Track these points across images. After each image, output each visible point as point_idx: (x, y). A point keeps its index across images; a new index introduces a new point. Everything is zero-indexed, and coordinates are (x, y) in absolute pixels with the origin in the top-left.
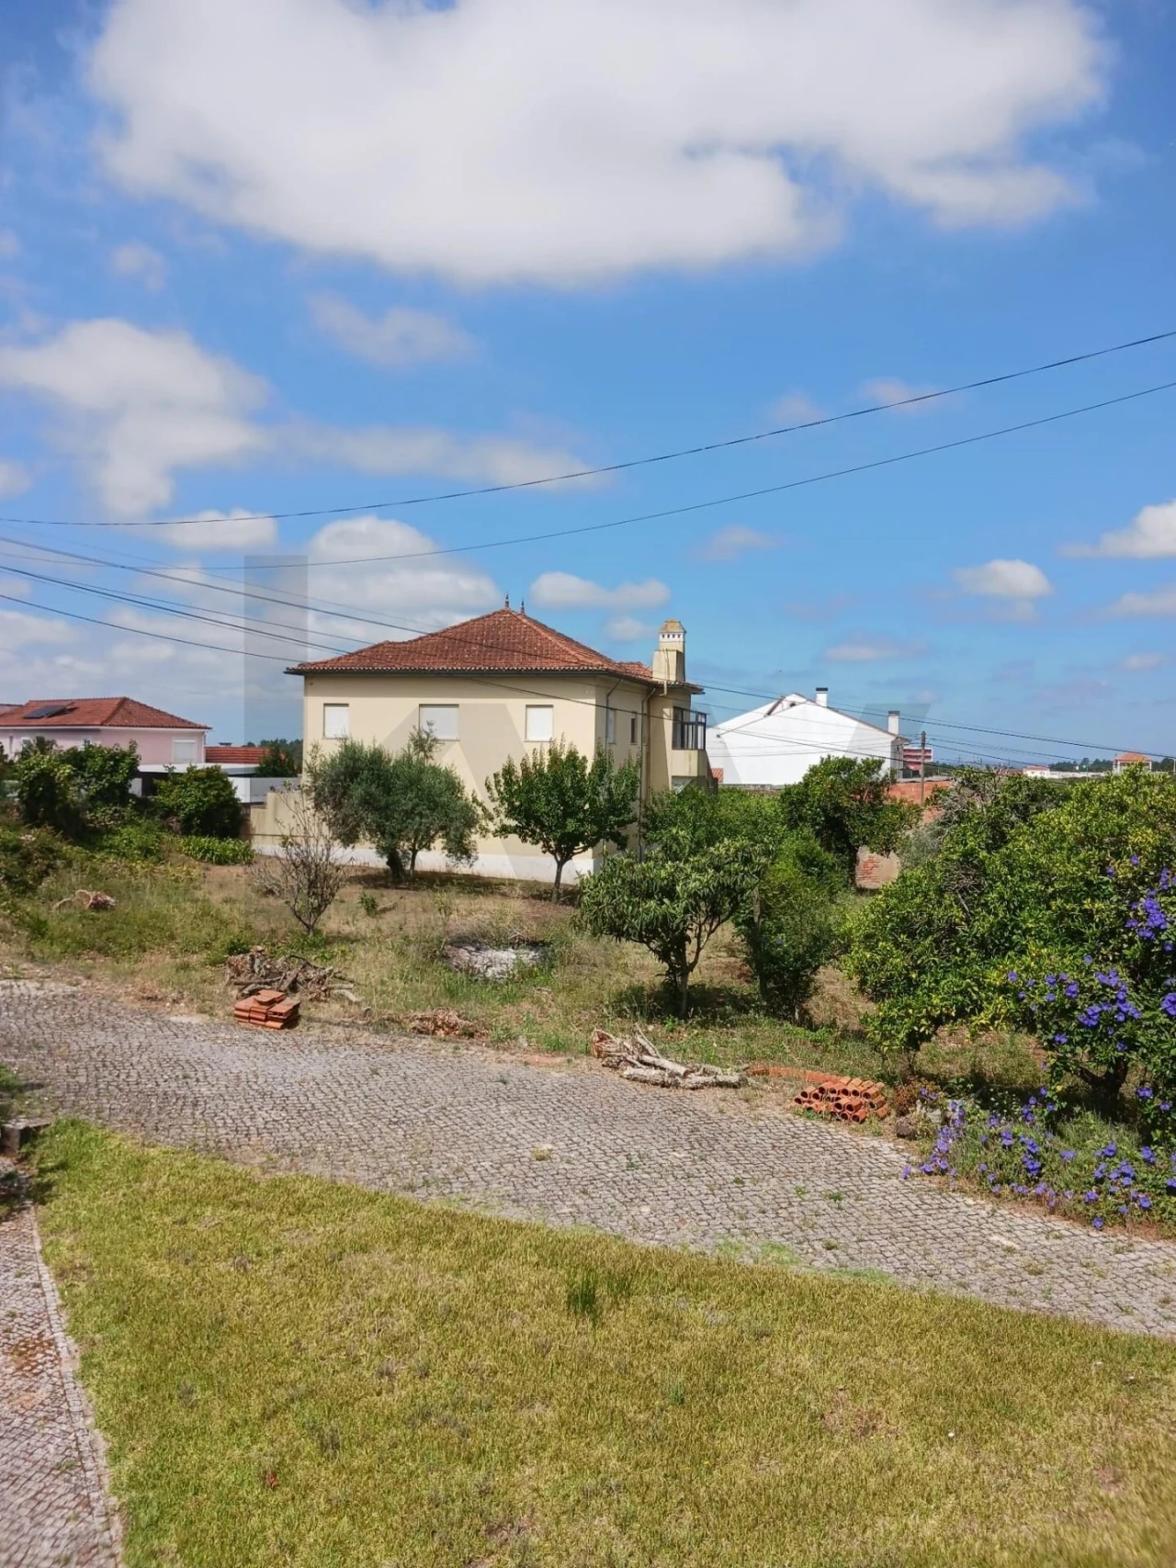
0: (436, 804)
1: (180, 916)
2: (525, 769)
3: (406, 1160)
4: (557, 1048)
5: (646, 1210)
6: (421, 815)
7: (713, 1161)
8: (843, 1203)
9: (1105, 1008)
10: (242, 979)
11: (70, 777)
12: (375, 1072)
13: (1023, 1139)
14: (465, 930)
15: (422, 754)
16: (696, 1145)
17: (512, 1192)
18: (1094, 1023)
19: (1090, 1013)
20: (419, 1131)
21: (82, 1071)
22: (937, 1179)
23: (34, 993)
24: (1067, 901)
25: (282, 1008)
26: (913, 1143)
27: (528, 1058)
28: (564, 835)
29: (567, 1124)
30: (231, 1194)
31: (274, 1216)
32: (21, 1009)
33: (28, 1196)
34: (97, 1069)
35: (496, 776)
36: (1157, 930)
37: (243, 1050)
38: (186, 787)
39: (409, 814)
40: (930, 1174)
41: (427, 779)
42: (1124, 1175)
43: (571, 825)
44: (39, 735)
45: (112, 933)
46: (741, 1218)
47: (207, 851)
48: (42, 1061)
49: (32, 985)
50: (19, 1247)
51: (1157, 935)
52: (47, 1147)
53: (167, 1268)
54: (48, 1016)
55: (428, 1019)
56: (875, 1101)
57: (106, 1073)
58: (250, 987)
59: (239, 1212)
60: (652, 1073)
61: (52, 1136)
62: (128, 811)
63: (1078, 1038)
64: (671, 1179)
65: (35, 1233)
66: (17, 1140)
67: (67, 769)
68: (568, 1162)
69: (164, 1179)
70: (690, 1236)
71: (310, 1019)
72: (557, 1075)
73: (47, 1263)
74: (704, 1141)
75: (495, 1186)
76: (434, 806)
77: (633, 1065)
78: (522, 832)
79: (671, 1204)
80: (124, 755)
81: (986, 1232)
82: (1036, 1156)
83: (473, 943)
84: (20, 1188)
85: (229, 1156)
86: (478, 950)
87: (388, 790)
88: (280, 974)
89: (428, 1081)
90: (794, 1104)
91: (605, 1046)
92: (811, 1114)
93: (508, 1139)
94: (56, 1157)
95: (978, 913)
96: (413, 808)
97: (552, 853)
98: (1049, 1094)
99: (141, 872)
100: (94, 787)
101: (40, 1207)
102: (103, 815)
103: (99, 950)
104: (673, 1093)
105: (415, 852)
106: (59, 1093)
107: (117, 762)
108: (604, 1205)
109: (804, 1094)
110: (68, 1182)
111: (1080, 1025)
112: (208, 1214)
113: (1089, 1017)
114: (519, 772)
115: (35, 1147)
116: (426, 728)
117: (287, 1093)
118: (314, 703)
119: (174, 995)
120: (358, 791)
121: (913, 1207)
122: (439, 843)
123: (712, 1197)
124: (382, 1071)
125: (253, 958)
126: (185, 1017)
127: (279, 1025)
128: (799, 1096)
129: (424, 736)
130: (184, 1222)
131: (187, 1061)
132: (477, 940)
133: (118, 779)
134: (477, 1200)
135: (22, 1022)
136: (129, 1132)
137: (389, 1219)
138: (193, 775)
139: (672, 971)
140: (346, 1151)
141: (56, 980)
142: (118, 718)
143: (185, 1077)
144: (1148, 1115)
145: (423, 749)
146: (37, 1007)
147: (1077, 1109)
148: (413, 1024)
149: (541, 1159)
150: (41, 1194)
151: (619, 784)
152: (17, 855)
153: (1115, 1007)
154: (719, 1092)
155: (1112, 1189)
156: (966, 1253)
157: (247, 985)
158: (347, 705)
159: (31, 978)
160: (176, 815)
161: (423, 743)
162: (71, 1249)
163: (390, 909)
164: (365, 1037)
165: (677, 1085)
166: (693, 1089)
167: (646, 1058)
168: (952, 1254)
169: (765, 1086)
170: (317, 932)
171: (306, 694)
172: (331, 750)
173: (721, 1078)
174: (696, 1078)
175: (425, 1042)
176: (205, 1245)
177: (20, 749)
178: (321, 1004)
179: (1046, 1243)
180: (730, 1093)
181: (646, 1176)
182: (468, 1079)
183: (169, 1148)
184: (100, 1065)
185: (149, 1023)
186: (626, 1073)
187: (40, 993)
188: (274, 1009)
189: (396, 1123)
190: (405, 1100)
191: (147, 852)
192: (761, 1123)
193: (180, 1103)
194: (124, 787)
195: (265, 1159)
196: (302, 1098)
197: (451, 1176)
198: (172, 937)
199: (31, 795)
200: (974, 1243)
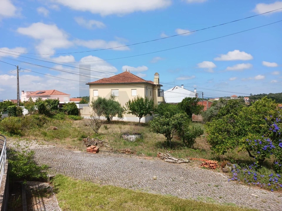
0: (116, 108)
1: (71, 131)
2: (133, 101)
3: (128, 181)
4: (150, 155)
5: (180, 190)
6: (113, 110)
7: (189, 179)
8: (219, 187)
9: (268, 146)
10: (86, 143)
11: (47, 105)
12: (116, 162)
13: (252, 173)
14: (125, 132)
15: (113, 99)
16: (185, 176)
17: (151, 187)
18: (266, 149)
19: (265, 147)
20: (129, 174)
21: (59, 164)
22: (235, 181)
23: (47, 147)
24: (256, 125)
25: (96, 149)
26: (227, 173)
27: (145, 158)
28: (140, 113)
29: (157, 172)
30: (95, 190)
31: (105, 195)
32: (45, 151)
33: (53, 192)
34: (62, 163)
35: (127, 103)
36: (277, 130)
37: (90, 158)
38: (68, 106)
39: (111, 110)
40: (233, 180)
41: (114, 104)
42: (276, 180)
43: (142, 111)
44: (39, 97)
45: (59, 135)
46: (200, 192)
47: (73, 118)
48: (51, 162)
49: (46, 146)
50: (54, 204)
51: (277, 131)
52: (55, 181)
53: (86, 208)
54: (50, 152)
55: (124, 150)
56: (217, 165)
57: (64, 164)
58: (88, 145)
59: (98, 194)
60: (171, 160)
61: (56, 178)
62: (58, 111)
63: (262, 152)
64: (182, 183)
65: (56, 200)
66: (49, 179)
67: (47, 103)
68: (161, 180)
69: (81, 187)
70: (191, 196)
71: (101, 151)
72: (152, 161)
73: (60, 207)
74: (186, 175)
75: (148, 186)
76: (116, 109)
77: (167, 159)
78: (133, 113)
79: (184, 189)
80: (57, 100)
81: (250, 193)
82: (256, 177)
83: (126, 134)
84: (51, 190)
85: (92, 181)
86: (128, 135)
87: (107, 106)
88: (94, 142)
89: (127, 163)
90: (200, 166)
91: (160, 155)
92: (205, 168)
93: (147, 175)
94: (58, 183)
95: (236, 127)
96: (112, 109)
97: (138, 117)
98: (256, 163)
99: (61, 122)
100: (52, 106)
101: (56, 194)
102: (53, 112)
103: (57, 138)
104: (176, 164)
105: (112, 117)
106: (56, 169)
107: (55, 102)
108: (171, 190)
109: (202, 164)
110: (61, 188)
111: (263, 150)
112: (91, 195)
113: (265, 148)
114: (132, 102)
115: (53, 180)
116: (113, 94)
117: (101, 167)
118: (91, 90)
119: (74, 147)
120: (101, 106)
121: (233, 188)
122: (117, 115)
123: (192, 187)
124: (118, 161)
125: (88, 139)
126: (77, 151)
127: (95, 152)
128: (201, 164)
129: (113, 95)
130: (87, 197)
131: (79, 161)
132: (127, 134)
133: (56, 105)
134: (145, 189)
135: (46, 154)
136: (71, 177)
137: (129, 195)
138: (69, 104)
139: (168, 139)
140: (115, 179)
141: (51, 145)
142: (53, 94)
143: (80, 164)
144: (276, 167)
145: (113, 98)
146: (48, 150)
147: (262, 166)
148: (122, 151)
149: (155, 180)
150: (56, 191)
151: (150, 103)
152: (39, 120)
153: (269, 146)
154: (185, 164)
155: (274, 183)
156: (248, 198)
157: (87, 144)
158: (98, 90)
159: (46, 145)
160: (67, 111)
161: (113, 97)
162: (65, 204)
163: (109, 128)
164: (112, 154)
165: (176, 163)
166: (179, 163)
167: (169, 157)
168: (245, 199)
169: (193, 162)
170: (98, 133)
171: (90, 88)
172: (96, 99)
173: (185, 161)
174: (180, 161)
175: (124, 155)
176: (93, 202)
177: (36, 100)
178: (102, 148)
179: (263, 195)
180: (187, 164)
181: (177, 183)
182: (135, 162)
183: (80, 180)
184: (62, 162)
185: (70, 153)
186: (165, 160)
187: (48, 147)
188: (94, 149)
189: (124, 173)
190: (124, 167)
191: (62, 118)
192: (195, 170)
193: (80, 170)
194: (57, 106)
195: (100, 182)
196: (104, 168)
197: (138, 184)
198: (70, 135)
199: (40, 108)
200: (249, 196)
